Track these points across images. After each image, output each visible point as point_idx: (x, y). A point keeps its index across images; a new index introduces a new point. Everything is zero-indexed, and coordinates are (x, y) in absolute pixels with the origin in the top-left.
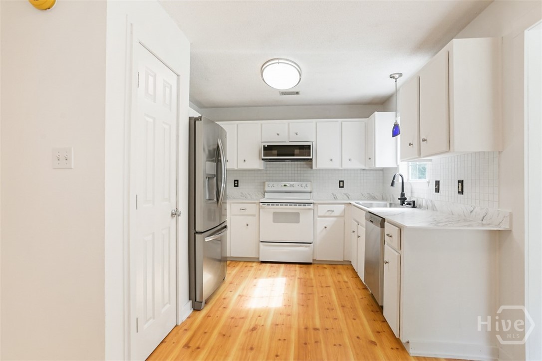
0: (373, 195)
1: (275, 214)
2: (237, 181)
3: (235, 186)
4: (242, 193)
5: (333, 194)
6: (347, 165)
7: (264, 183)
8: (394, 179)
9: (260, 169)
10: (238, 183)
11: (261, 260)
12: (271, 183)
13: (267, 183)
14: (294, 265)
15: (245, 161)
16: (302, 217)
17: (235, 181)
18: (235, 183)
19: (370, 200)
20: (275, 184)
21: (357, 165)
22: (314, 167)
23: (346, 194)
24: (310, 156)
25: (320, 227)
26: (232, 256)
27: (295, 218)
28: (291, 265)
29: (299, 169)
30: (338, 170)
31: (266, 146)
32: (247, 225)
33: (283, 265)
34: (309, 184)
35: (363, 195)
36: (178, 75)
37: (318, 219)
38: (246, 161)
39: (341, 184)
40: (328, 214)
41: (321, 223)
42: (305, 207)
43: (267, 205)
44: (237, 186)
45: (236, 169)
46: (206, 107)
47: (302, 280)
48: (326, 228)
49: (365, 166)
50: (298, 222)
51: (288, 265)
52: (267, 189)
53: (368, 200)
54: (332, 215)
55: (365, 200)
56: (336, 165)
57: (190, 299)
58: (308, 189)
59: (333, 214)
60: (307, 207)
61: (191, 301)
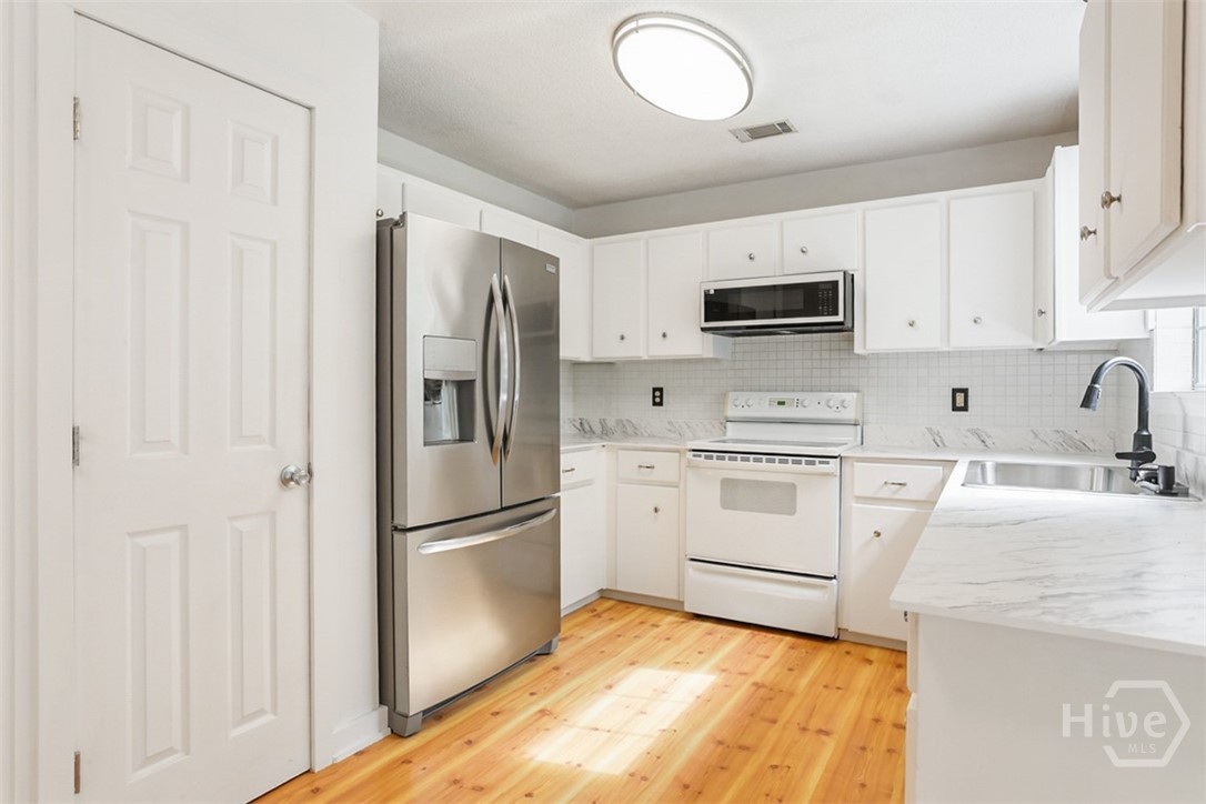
0: (1077, 436)
1: (727, 483)
2: (661, 390)
3: (655, 404)
4: (670, 423)
5: (930, 430)
6: (966, 337)
7: (725, 395)
8: (1095, 379)
9: (705, 356)
10: (661, 397)
11: (688, 608)
12: (743, 397)
13: (732, 395)
14: (777, 637)
15: (664, 335)
16: (802, 499)
17: (655, 390)
18: (654, 397)
19: (1065, 454)
20: (754, 397)
21: (1001, 335)
22: (858, 349)
23: (976, 433)
24: (836, 314)
25: (860, 531)
26: (619, 588)
27: (782, 499)
28: (771, 635)
29: (826, 355)
30: (939, 354)
31: (712, 292)
32: (656, 510)
33: (746, 632)
34: (851, 397)
35: (1036, 436)
36: (310, 109)
37: (854, 505)
38: (668, 336)
39: (960, 400)
40: (886, 493)
41: (864, 520)
42: (810, 468)
43: (706, 457)
44: (661, 404)
45: (645, 358)
46: (585, 206)
47: (762, 691)
48: (878, 534)
49: (1034, 338)
50: (791, 511)
51: (762, 635)
52: (731, 412)
53: (1057, 453)
54: (897, 497)
55: (1043, 453)
56: (927, 338)
57: (381, 702)
58: (849, 414)
59: (903, 494)
60: (819, 467)
61: (386, 708)
